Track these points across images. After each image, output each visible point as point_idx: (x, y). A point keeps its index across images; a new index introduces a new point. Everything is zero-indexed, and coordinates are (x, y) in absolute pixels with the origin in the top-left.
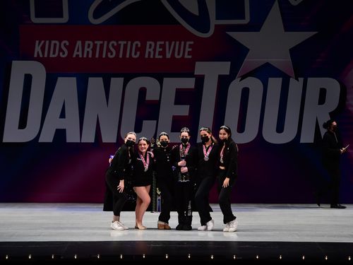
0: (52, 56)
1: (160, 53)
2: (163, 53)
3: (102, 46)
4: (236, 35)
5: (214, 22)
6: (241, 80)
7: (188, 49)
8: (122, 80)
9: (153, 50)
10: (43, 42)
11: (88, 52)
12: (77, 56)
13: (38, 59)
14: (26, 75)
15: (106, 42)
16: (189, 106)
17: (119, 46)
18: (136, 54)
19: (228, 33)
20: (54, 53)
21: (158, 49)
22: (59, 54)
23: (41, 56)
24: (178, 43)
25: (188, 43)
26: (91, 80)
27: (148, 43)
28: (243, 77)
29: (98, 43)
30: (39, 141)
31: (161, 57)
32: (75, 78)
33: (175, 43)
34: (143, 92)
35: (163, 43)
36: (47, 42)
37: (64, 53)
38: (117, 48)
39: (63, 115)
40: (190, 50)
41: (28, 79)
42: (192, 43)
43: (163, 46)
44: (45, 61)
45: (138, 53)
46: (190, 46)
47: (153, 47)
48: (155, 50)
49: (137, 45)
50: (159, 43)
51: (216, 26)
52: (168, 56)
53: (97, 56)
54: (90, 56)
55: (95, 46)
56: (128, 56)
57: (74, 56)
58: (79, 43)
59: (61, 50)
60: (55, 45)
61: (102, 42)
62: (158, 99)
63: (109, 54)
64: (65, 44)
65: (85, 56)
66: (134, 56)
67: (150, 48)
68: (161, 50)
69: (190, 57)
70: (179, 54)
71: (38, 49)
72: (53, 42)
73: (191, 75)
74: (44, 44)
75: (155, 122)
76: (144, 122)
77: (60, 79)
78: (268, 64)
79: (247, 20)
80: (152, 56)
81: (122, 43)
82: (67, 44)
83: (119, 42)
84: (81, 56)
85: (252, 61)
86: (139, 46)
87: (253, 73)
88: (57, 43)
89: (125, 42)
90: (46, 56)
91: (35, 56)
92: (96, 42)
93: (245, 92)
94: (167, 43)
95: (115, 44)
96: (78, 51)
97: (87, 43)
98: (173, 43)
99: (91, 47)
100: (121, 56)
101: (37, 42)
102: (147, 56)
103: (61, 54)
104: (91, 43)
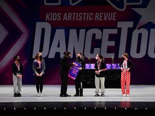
0: (53, 20)
1: (102, 18)
2: (103, 18)
3: (76, 15)
4: (135, 10)
5: (126, 4)
6: (138, 30)
7: (114, 16)
8: (84, 30)
9: (98, 17)
10: (50, 14)
11: (70, 18)
12: (65, 20)
13: (48, 21)
14: (42, 28)
15: (77, 13)
16: (114, 42)
17: (83, 15)
18: (91, 19)
19: (132, 9)
20: (55, 19)
21: (101, 16)
22: (57, 19)
23: (49, 20)
24: (109, 13)
25: (114, 13)
26: (71, 30)
27: (96, 14)
28: (139, 29)
29: (74, 14)
30: (48, 58)
31: (102, 20)
32: (64, 30)
33: (108, 14)
34: (94, 35)
35: (103, 13)
36: (52, 14)
37: (59, 19)
38: (82, 16)
39: (59, 46)
40: (115, 16)
41: (43, 30)
42: (116, 13)
43: (103, 15)
44: (51, 22)
45: (92, 18)
46: (115, 15)
47: (98, 15)
48: (99, 17)
49: (91, 14)
50: (101, 14)
51: (127, 5)
52: (105, 19)
53: (74, 20)
54: (71, 20)
55: (73, 15)
56: (87, 19)
57: (63, 20)
58: (66, 14)
59: (57, 17)
60: (55, 15)
61: (75, 13)
62: (101, 38)
63: (79, 19)
64: (59, 15)
65: (68, 20)
66: (90, 19)
67: (97, 15)
68: (102, 16)
69: (115, 19)
70: (110, 18)
71: (47, 17)
72: (54, 14)
73: (115, 28)
74: (50, 15)
75: (100, 48)
76: (95, 48)
77: (57, 30)
78: (150, 22)
79: (141, 3)
80: (98, 20)
81: (85, 14)
82: (61, 14)
83: (84, 13)
84: (66, 20)
85: (143, 21)
86: (92, 15)
87: (143, 27)
88: (56, 14)
89: (86, 13)
90: (51, 20)
91: (46, 20)
92: (73, 13)
93: (140, 35)
94: (105, 14)
95: (82, 14)
96: (65, 17)
97: (69, 14)
98: (107, 13)
99: (71, 16)
100: (84, 20)
101: (47, 14)
102: (96, 20)
103: (58, 19)
104: (71, 14)
